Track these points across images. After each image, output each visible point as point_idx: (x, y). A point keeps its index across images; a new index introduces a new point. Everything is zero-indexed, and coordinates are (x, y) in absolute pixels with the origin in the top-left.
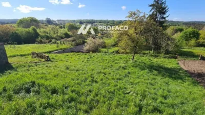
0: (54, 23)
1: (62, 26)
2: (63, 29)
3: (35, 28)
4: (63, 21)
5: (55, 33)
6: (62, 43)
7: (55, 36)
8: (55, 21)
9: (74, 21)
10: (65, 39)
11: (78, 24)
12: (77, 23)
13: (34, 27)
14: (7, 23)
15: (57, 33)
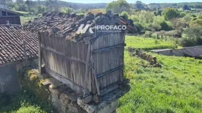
0: (145, 7)
1: (157, 12)
2: (158, 17)
3: (127, 13)
4: (158, 4)
5: (147, 22)
6: (160, 37)
7: (146, 25)
8: (147, 5)
9: (175, 5)
10: (162, 31)
11: (181, 9)
12: (179, 7)
13: (125, 12)
14: (96, 8)
15: (152, 22)
